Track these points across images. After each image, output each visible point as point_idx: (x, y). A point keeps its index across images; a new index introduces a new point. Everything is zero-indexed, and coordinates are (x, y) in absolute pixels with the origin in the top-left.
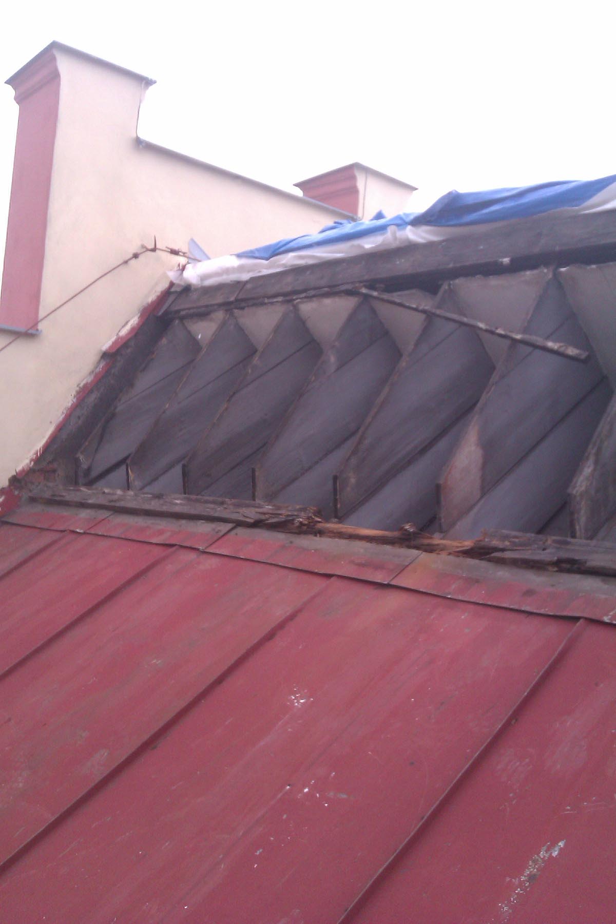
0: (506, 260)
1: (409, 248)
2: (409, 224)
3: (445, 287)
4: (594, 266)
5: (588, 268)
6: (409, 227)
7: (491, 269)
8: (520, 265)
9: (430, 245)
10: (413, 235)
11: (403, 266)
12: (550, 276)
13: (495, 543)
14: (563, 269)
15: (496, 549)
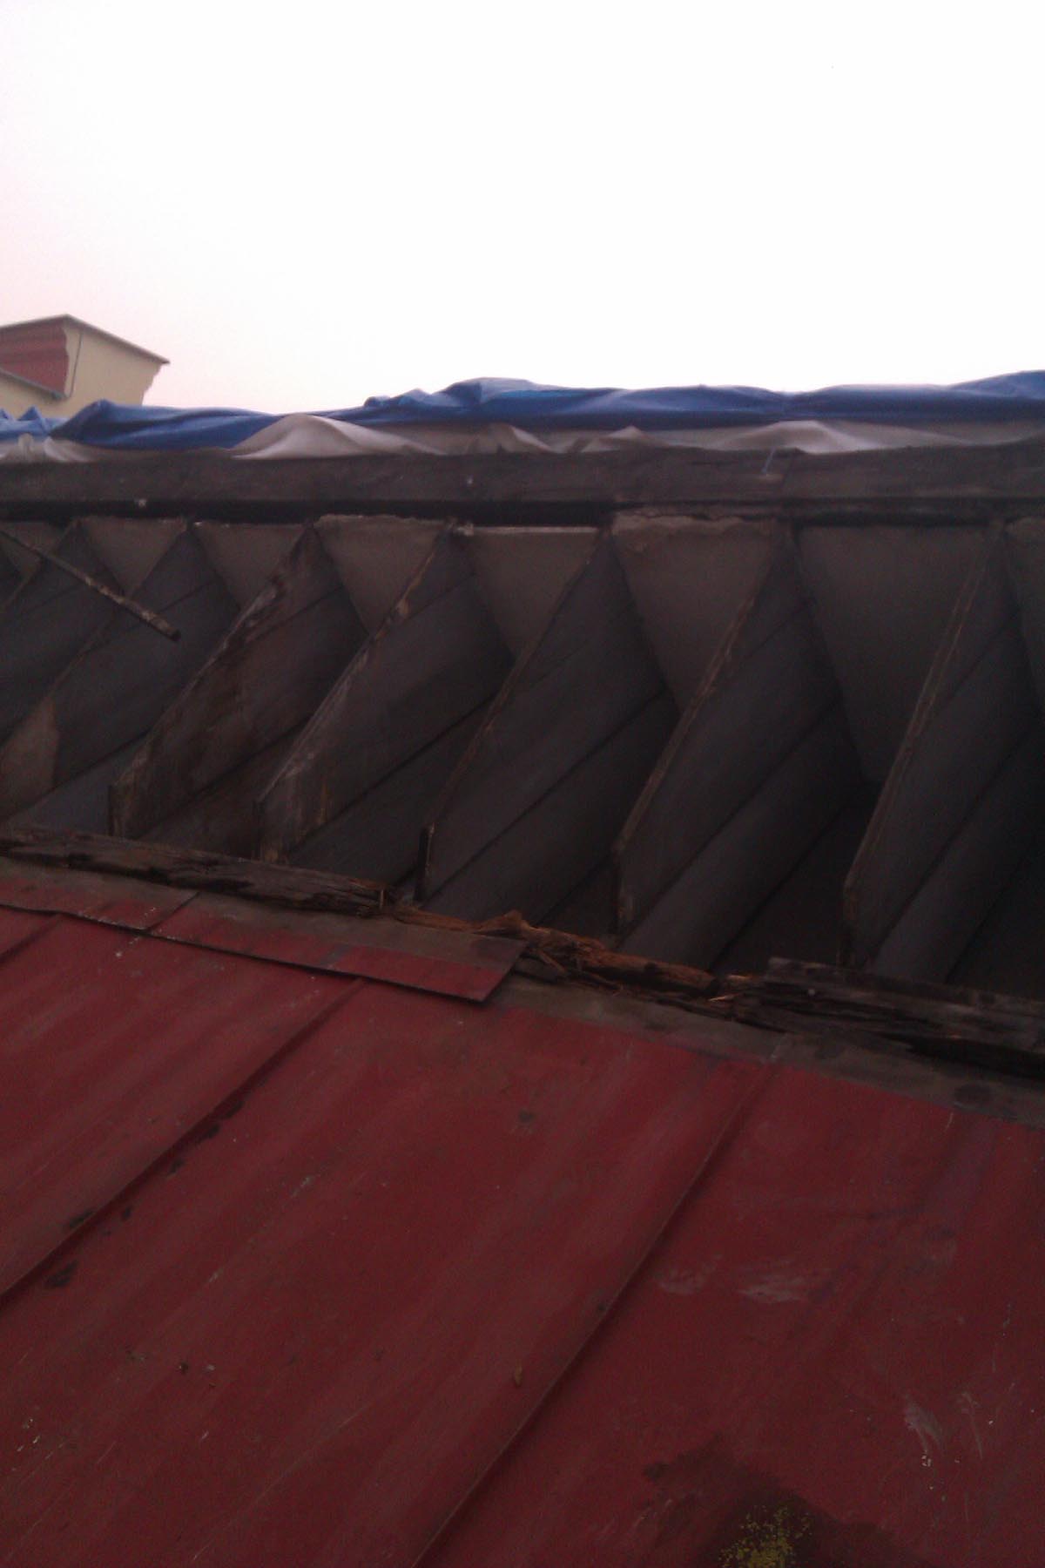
0: (142, 502)
1: (43, 467)
2: (49, 435)
3: (74, 524)
4: (227, 526)
5: (223, 526)
6: (49, 440)
7: (124, 511)
8: (156, 511)
9: (70, 468)
10: (53, 450)
11: (33, 489)
12: (184, 528)
13: (21, 837)
14: (198, 524)
15: (18, 844)
